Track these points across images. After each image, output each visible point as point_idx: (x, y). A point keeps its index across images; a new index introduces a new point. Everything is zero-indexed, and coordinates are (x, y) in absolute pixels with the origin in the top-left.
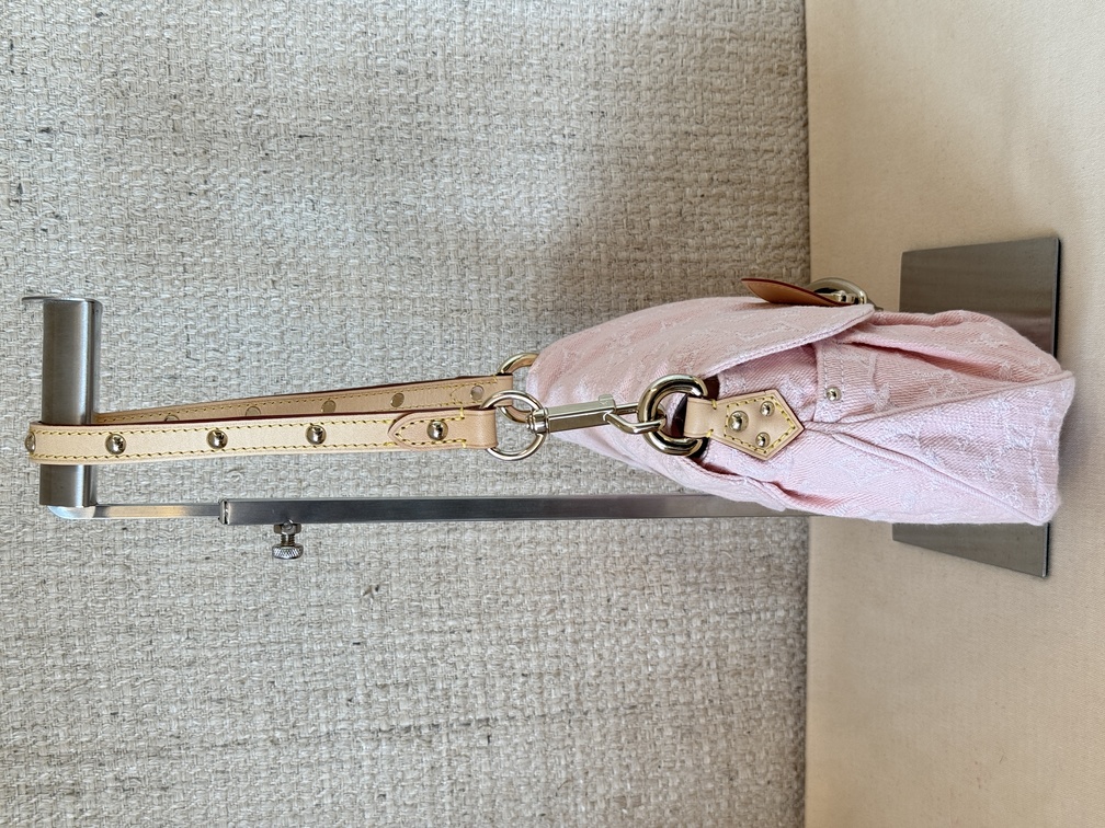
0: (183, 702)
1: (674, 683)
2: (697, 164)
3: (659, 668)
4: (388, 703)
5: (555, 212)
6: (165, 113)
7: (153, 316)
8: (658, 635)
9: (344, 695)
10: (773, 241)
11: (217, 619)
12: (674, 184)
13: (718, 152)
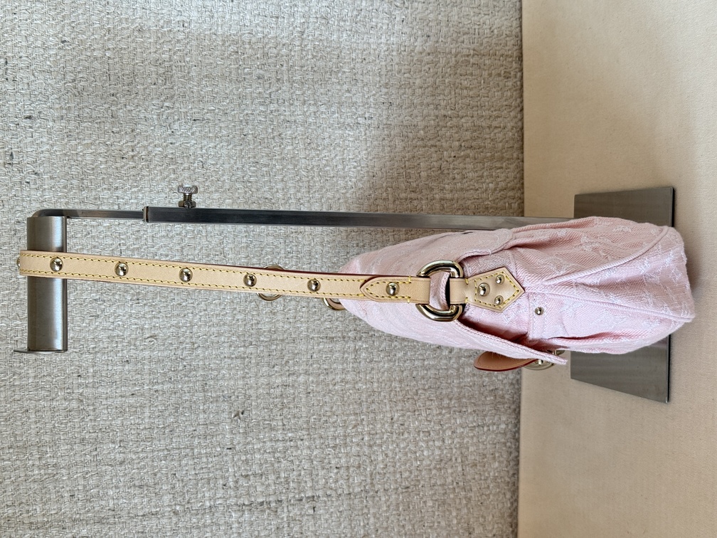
0: (117, 487)
1: (434, 472)
2: (451, 136)
3: (424, 462)
4: (249, 487)
5: (359, 168)
6: (107, 106)
7: (98, 238)
8: (424, 441)
9: (221, 482)
10: (500, 186)
11: (139, 434)
12: (436, 149)
13: (465, 128)
